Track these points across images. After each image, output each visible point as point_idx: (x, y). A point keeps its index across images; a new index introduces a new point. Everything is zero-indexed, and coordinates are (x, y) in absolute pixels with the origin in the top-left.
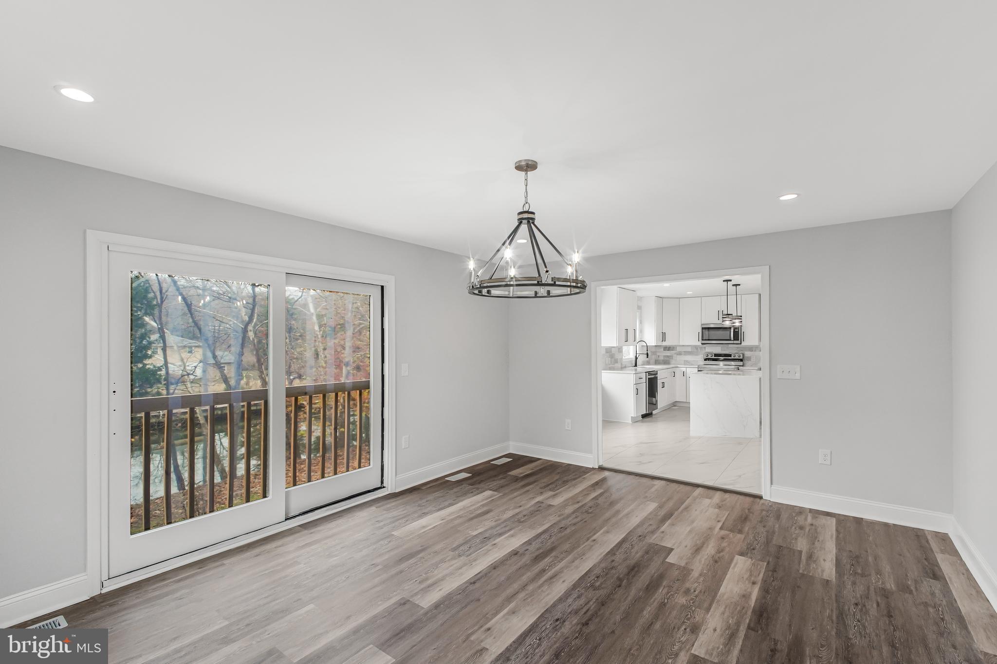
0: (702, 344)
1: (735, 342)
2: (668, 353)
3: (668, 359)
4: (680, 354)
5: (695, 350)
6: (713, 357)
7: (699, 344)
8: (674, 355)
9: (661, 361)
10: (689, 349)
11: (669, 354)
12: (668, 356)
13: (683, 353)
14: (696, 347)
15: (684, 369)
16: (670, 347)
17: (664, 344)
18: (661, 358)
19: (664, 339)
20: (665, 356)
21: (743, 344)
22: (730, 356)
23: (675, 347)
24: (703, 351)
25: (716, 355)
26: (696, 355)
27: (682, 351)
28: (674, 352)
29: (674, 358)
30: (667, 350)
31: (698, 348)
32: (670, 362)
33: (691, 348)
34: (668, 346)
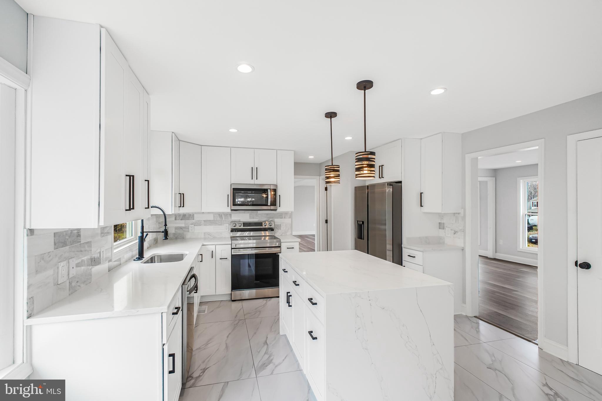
0: (232, 210)
1: (272, 207)
2: (181, 224)
3: (179, 231)
4: (198, 224)
5: (219, 219)
6: (242, 227)
7: (228, 210)
8: (190, 226)
10: (211, 217)
11: (183, 225)
12: (181, 228)
14: (220, 215)
15: (212, 248)
16: (184, 215)
17: (182, 211)
19: (182, 204)
20: (176, 228)
21: (279, 210)
22: (260, 224)
23: (192, 214)
24: (230, 219)
25: (245, 224)
26: (220, 225)
27: (201, 220)
28: (191, 221)
29: (190, 231)
30: (180, 219)
31: (222, 216)
32: (185, 236)
33: (214, 215)
34: (182, 214)
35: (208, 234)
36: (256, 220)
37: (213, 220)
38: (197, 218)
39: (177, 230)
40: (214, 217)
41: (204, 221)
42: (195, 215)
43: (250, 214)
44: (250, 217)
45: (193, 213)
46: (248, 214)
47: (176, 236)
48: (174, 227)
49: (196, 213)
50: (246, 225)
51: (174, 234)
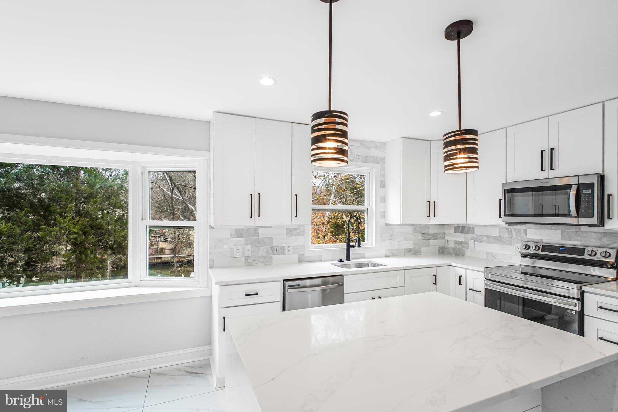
2: (461, 237)
3: (459, 247)
4: (478, 240)
5: (506, 235)
6: (540, 252)
8: (470, 241)
9: (451, 251)
11: (462, 240)
12: (460, 243)
13: (485, 238)
14: (509, 229)
15: (462, 272)
16: (463, 228)
18: (452, 245)
20: (456, 242)
22: (581, 251)
23: (472, 227)
24: (525, 237)
25: (545, 248)
26: (508, 244)
27: (483, 236)
28: (470, 236)
29: (470, 247)
30: (459, 232)
31: (511, 231)
32: (465, 253)
33: (499, 229)
34: (462, 226)
35: (491, 255)
36: (575, 243)
37: (498, 237)
38: (477, 231)
39: (457, 245)
40: (500, 231)
41: (487, 236)
42: (475, 228)
43: (562, 232)
44: (562, 236)
45: (473, 225)
46: (560, 232)
47: (456, 252)
48: (453, 240)
49: (476, 225)
50: (547, 249)
51: (454, 249)
